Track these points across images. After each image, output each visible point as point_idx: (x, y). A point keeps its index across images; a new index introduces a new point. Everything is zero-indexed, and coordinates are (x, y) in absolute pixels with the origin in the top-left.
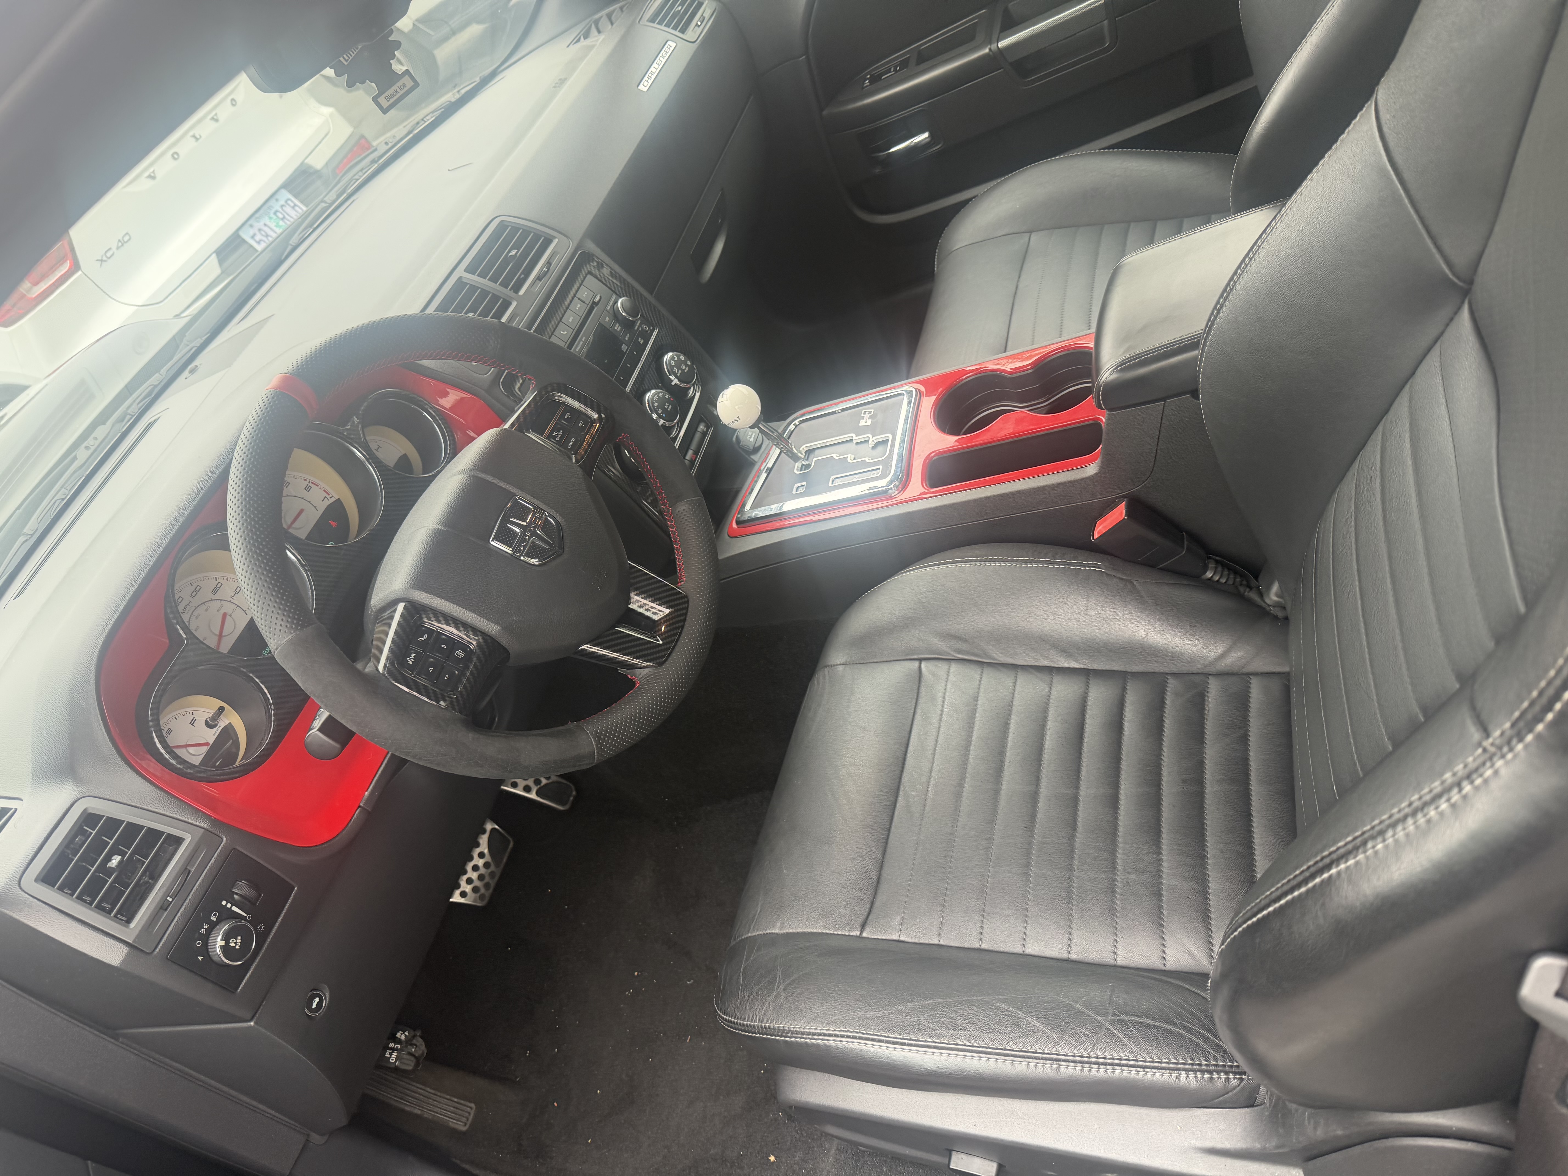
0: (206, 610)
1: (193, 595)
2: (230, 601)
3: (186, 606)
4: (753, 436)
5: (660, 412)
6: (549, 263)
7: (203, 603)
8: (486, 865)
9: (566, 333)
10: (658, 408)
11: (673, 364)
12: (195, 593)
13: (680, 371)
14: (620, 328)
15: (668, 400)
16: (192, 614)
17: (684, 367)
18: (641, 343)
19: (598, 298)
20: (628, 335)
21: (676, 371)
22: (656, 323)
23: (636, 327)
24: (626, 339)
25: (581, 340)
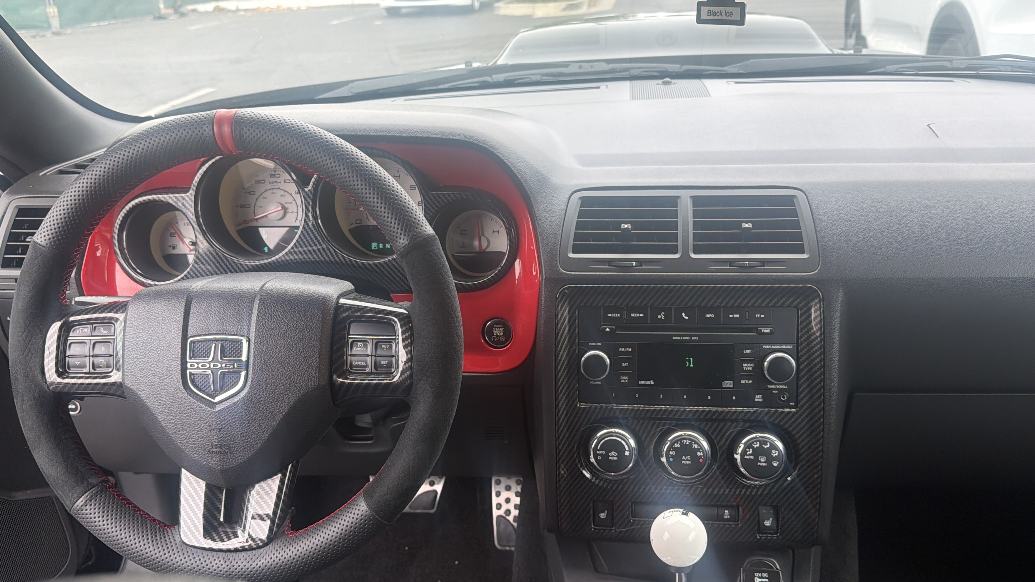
0: (282, 196)
1: (287, 181)
2: (297, 206)
3: (276, 182)
4: (764, 580)
5: (671, 453)
6: (764, 262)
7: (285, 191)
9: (687, 318)
10: (675, 449)
11: (755, 446)
13: (752, 457)
14: (751, 369)
15: (695, 458)
16: (273, 189)
17: (762, 460)
18: (756, 400)
19: (768, 331)
20: (751, 382)
21: (751, 452)
22: (803, 406)
23: (773, 387)
24: (743, 382)
25: (691, 336)
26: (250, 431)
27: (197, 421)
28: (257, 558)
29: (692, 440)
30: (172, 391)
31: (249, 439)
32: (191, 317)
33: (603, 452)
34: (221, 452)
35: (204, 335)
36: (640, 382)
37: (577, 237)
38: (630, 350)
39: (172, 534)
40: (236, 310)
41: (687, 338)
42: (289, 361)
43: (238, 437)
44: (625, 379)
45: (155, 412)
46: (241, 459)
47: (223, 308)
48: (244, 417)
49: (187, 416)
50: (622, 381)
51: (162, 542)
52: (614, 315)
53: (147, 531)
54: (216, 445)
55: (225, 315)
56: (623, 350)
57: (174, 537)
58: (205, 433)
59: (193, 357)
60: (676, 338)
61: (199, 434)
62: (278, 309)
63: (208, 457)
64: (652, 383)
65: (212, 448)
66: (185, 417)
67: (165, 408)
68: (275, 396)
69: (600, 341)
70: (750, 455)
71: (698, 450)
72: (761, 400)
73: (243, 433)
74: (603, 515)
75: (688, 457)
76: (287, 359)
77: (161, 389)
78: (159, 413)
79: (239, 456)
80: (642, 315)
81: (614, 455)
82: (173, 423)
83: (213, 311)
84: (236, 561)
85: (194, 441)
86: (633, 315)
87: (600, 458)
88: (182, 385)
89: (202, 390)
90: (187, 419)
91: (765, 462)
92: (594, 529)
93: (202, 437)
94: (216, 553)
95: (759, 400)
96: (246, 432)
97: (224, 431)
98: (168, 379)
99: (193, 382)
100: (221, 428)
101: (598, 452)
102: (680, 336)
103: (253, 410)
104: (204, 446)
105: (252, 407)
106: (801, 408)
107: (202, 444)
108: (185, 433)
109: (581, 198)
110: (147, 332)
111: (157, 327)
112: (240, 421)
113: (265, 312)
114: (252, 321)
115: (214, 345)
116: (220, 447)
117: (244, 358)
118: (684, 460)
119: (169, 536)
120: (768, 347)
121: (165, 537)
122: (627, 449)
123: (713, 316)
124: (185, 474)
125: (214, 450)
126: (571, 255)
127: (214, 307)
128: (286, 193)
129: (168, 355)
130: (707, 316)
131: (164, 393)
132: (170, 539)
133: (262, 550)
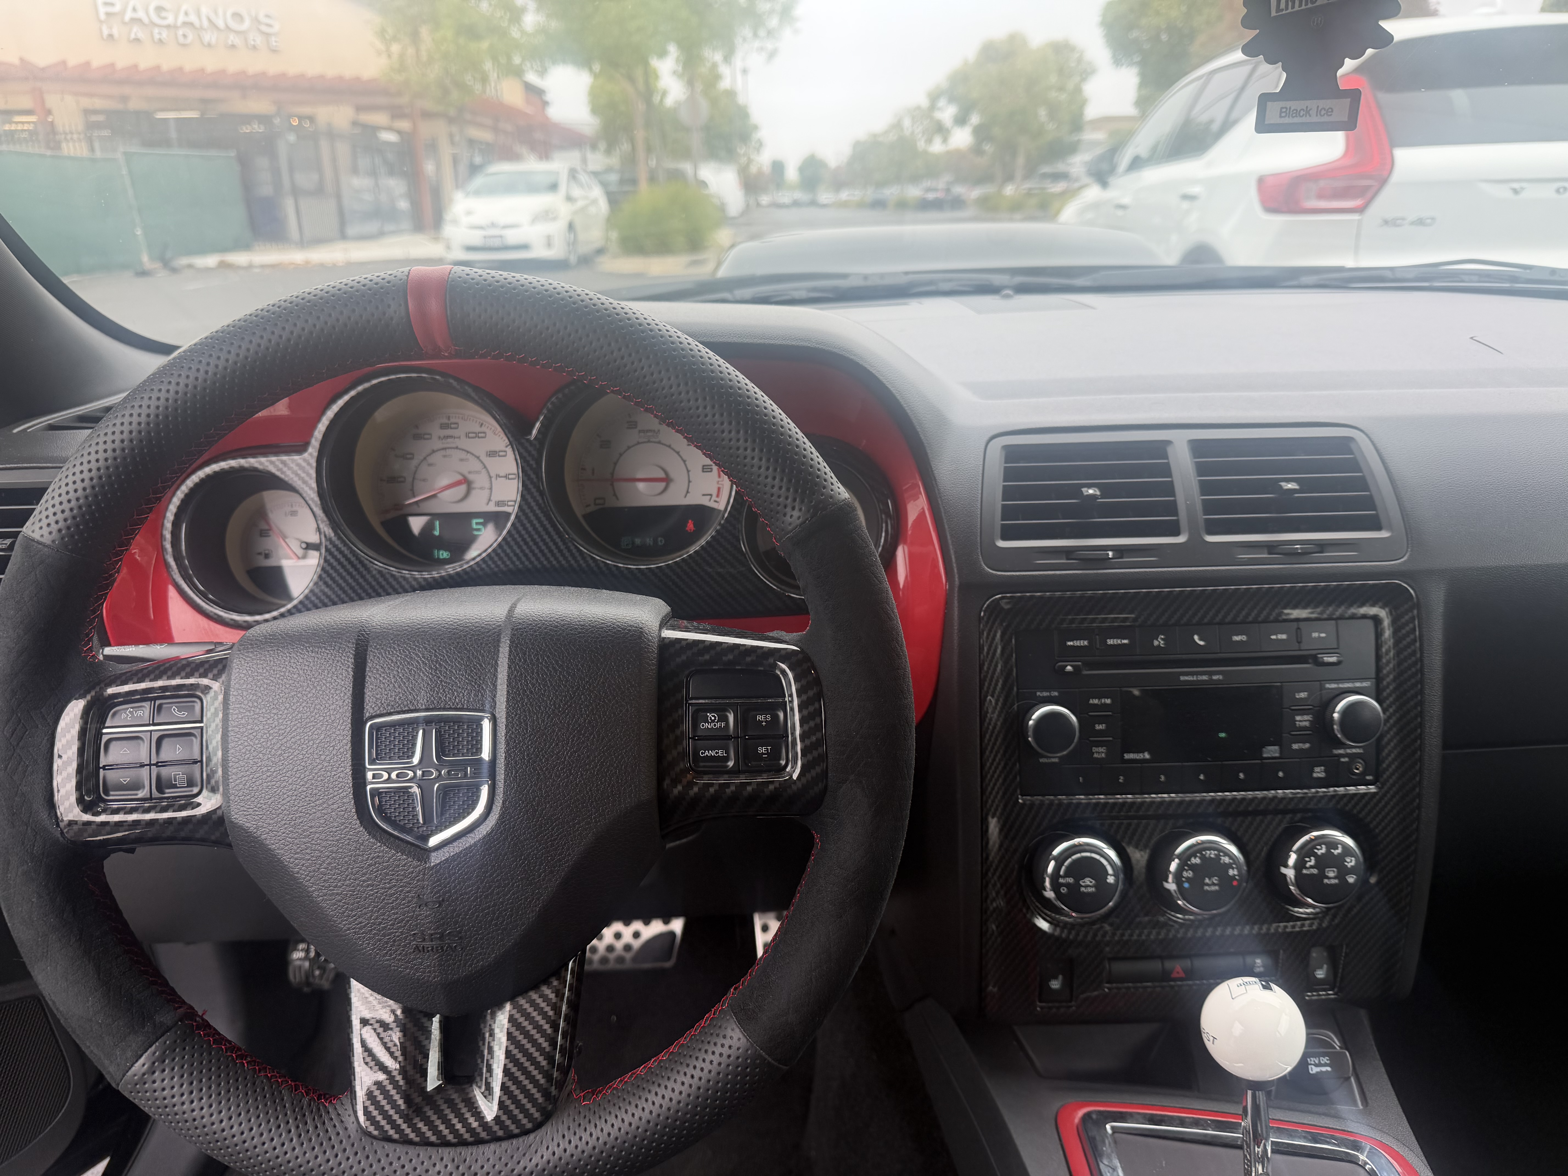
0: (462, 460)
3: (451, 437)
4: (1324, 1069)
5: (1185, 874)
6: (1322, 546)
8: (628, 948)
9: (1202, 643)
10: (1193, 867)
11: (1319, 852)
12: (473, 435)
13: (1315, 871)
14: (1307, 724)
15: (1226, 880)
16: (445, 449)
17: (1331, 874)
18: (1315, 775)
19: (1333, 659)
20: (1307, 745)
21: (1312, 863)
22: (1387, 780)
23: (1341, 751)
24: (1295, 746)
25: (1211, 674)
26: (502, 903)
27: (390, 888)
28: (524, 1155)
29: (1219, 850)
30: (334, 830)
31: (501, 919)
32: (367, 678)
33: (1070, 880)
34: (442, 948)
35: (399, 713)
36: (1127, 756)
37: (1007, 513)
38: (1108, 701)
39: (339, 1115)
40: (462, 659)
41: (1205, 678)
42: (579, 756)
43: (478, 916)
44: (1100, 752)
45: (298, 873)
46: (483, 959)
47: (435, 656)
48: (491, 875)
49: (369, 879)
50: (1095, 755)
51: (319, 1135)
52: (1077, 643)
53: (286, 1114)
54: (432, 935)
55: (440, 672)
56: (1096, 701)
57: (342, 1122)
58: (408, 912)
59: (377, 758)
60: (1186, 678)
61: (394, 914)
62: (551, 653)
63: (414, 959)
64: (1147, 756)
65: (424, 940)
66: (364, 881)
67: (321, 865)
68: (553, 829)
69: (1054, 689)
70: (1311, 867)
71: (1229, 866)
72: (1322, 775)
73: (489, 907)
74: (1055, 984)
75: (1215, 880)
76: (575, 752)
77: (311, 827)
78: (307, 875)
79: (480, 954)
80: (1126, 641)
81: (1088, 883)
82: (337, 894)
83: (415, 663)
84: (479, 1164)
85: (384, 928)
86: (1110, 642)
87: (1064, 890)
88: (355, 817)
89: (398, 825)
90: (368, 886)
91: (1335, 878)
92: (1041, 1008)
93: (403, 920)
94: (436, 1148)
95: (1320, 775)
96: (494, 905)
97: (450, 905)
98: (325, 806)
99: (380, 810)
100: (443, 900)
101: (1061, 880)
102: (1192, 674)
103: (508, 859)
104: (406, 938)
105: (506, 854)
106: (1383, 784)
107: (402, 933)
108: (365, 914)
109: (1005, 448)
110: (275, 711)
111: (298, 702)
112: (481, 883)
113: (525, 661)
114: (499, 681)
115: (421, 732)
116: (442, 938)
117: (486, 755)
118: (1208, 885)
119: (332, 1119)
120: (1333, 686)
121: (324, 1123)
122: (1110, 871)
123: (1244, 638)
124: (359, 990)
125: (427, 944)
126: (1002, 544)
127: (417, 655)
128: (469, 456)
129: (323, 757)
130: (1236, 638)
131: (317, 835)
132: (335, 1126)
133: (532, 1136)
